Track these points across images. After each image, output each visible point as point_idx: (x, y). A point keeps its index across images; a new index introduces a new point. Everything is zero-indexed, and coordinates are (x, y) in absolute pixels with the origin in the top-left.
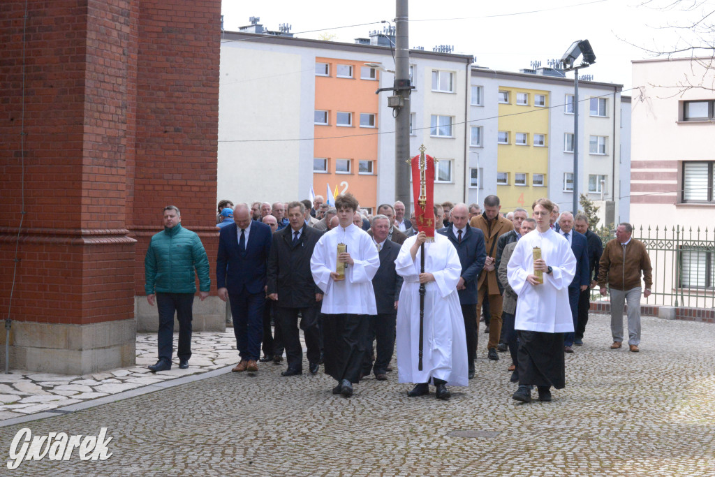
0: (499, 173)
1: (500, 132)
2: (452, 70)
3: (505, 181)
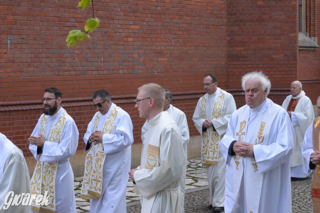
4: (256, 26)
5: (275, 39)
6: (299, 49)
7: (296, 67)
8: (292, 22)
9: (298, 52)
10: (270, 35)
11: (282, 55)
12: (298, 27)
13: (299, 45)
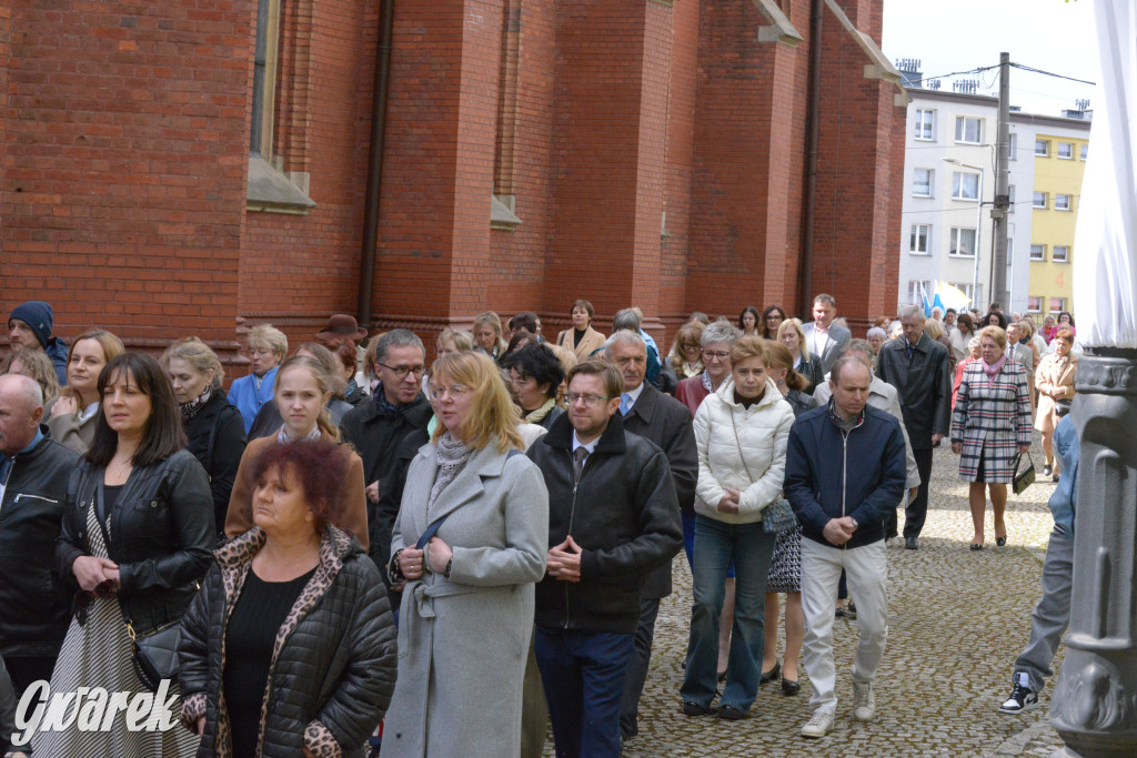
0: (1033, 246)
1: (1035, 193)
2: (980, 116)
3: (1040, 255)
4: (110, 123)
5: (168, 173)
6: (248, 212)
7: (236, 271)
8: (230, 118)
9: (243, 220)
10: (153, 157)
11: (191, 229)
12: (248, 134)
13: (249, 197)
